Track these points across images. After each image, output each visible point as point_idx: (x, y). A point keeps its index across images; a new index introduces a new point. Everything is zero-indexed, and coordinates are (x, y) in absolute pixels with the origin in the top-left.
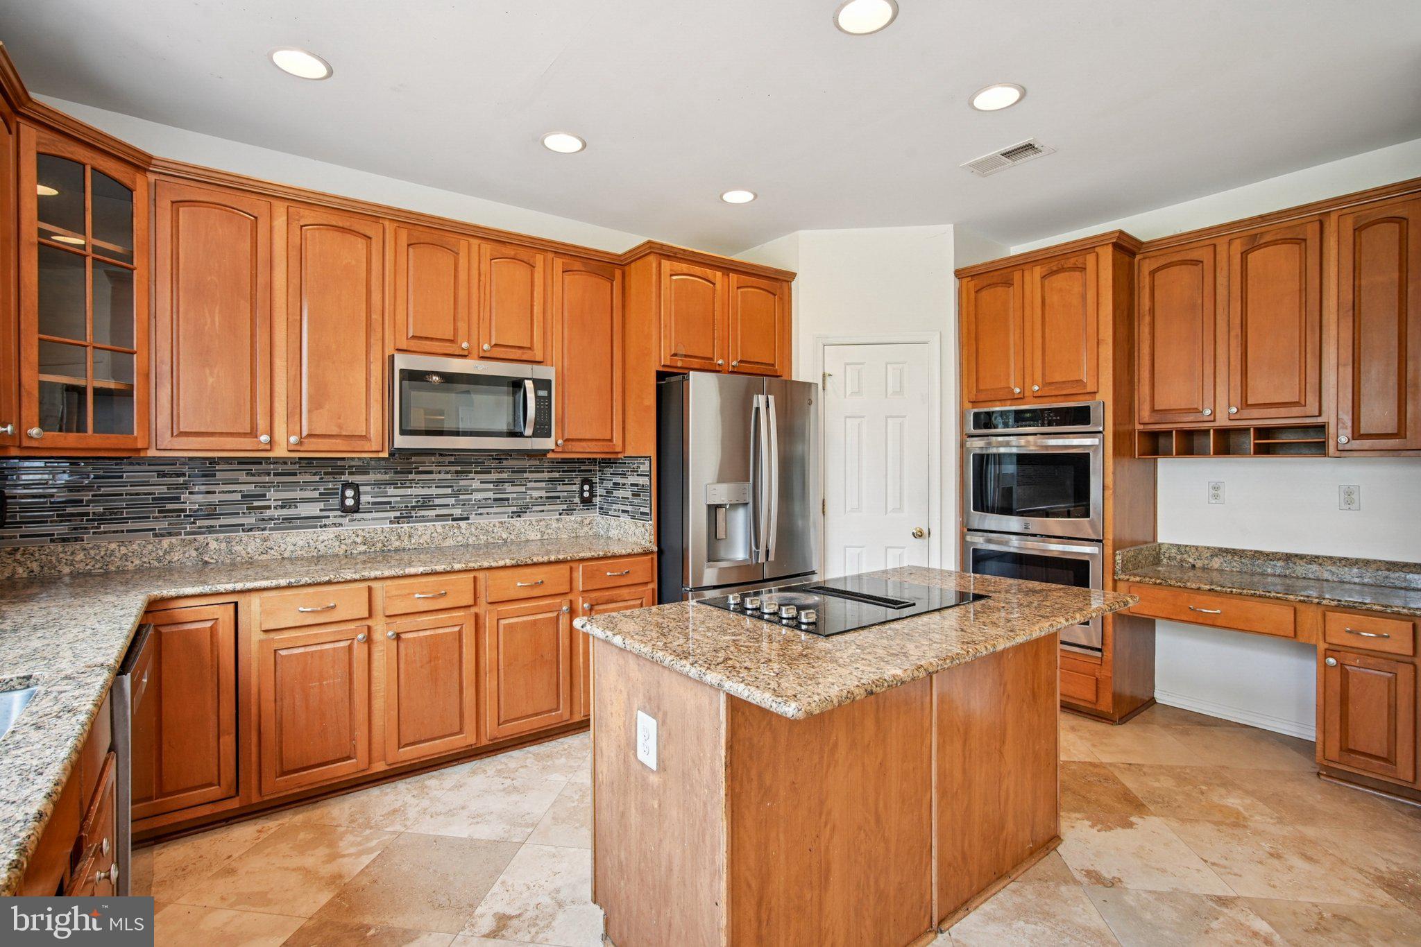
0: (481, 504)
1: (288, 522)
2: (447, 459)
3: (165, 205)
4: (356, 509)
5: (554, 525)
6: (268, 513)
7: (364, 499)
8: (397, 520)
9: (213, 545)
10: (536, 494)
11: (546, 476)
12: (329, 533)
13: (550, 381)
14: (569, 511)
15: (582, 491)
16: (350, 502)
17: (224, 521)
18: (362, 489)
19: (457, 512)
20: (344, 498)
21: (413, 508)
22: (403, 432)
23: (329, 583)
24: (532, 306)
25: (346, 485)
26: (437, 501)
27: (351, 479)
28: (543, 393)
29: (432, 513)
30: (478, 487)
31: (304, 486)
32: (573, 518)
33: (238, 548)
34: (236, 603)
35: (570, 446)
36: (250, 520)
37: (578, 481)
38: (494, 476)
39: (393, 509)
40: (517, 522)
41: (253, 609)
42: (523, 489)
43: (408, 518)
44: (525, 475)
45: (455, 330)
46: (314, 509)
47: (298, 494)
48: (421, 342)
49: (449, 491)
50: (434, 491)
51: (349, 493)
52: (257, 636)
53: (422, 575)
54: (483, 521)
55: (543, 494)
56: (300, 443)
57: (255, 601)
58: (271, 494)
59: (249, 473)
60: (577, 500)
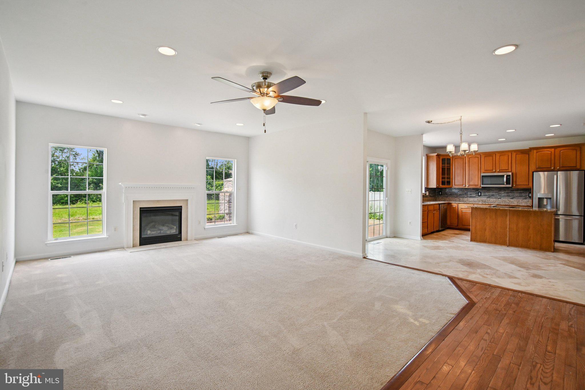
0: (503, 196)
1: (471, 197)
2: (497, 188)
3: (454, 159)
4: (481, 196)
5: (521, 201)
6: (468, 195)
7: (482, 194)
8: (487, 198)
9: (461, 199)
10: (516, 195)
11: (519, 192)
12: (476, 199)
13: (510, 175)
14: (525, 199)
15: (529, 195)
16: (480, 195)
17: (463, 196)
18: (482, 193)
19: (499, 197)
20: (479, 194)
21: (490, 196)
22: (482, 184)
23: (468, 204)
24: (508, 162)
25: (479, 192)
26: (495, 195)
27: (480, 191)
28: (509, 177)
29: (494, 197)
30: (503, 193)
31: (473, 192)
32: (526, 200)
33: (464, 200)
34: (458, 205)
35: (517, 186)
36: (466, 196)
37: (528, 193)
38: (507, 191)
39: (487, 196)
40: (512, 200)
41: (460, 205)
42: (514, 194)
43: (490, 198)
44: (514, 191)
45: (493, 168)
46: (474, 195)
47: (472, 193)
48: (486, 171)
49: (497, 194)
50: (494, 194)
51: (480, 193)
52: (460, 209)
53: (481, 204)
54: (504, 199)
55: (519, 195)
56: (469, 186)
57: (460, 204)
58: (469, 193)
59: (466, 190)
60: (528, 196)
